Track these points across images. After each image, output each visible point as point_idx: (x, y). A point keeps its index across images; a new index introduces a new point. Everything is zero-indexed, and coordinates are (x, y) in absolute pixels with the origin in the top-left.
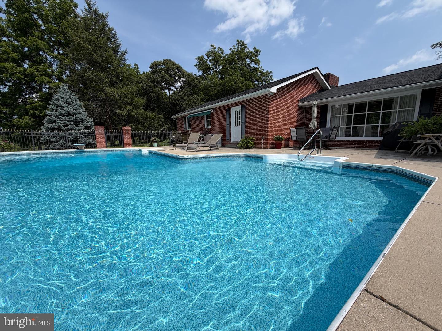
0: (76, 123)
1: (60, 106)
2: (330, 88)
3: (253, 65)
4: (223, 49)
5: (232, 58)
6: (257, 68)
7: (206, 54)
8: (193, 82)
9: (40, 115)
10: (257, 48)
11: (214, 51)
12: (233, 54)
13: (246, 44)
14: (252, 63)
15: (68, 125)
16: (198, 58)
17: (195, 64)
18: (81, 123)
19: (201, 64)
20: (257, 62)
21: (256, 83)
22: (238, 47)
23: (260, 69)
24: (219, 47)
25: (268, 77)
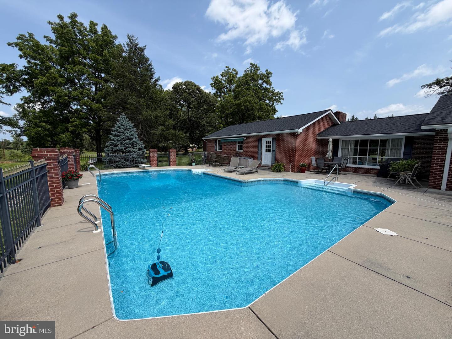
0: (133, 145)
1: (122, 132)
2: (340, 123)
3: (264, 85)
4: (237, 71)
5: (246, 79)
6: (269, 89)
7: (220, 75)
8: (210, 101)
9: (81, 132)
10: (269, 71)
11: (229, 72)
12: (246, 75)
13: (259, 67)
14: (264, 83)
15: (127, 148)
16: (214, 78)
17: (211, 83)
18: (136, 145)
19: (216, 83)
20: (269, 83)
21: (267, 102)
22: (251, 70)
23: (271, 90)
24: (233, 69)
25: (279, 97)
